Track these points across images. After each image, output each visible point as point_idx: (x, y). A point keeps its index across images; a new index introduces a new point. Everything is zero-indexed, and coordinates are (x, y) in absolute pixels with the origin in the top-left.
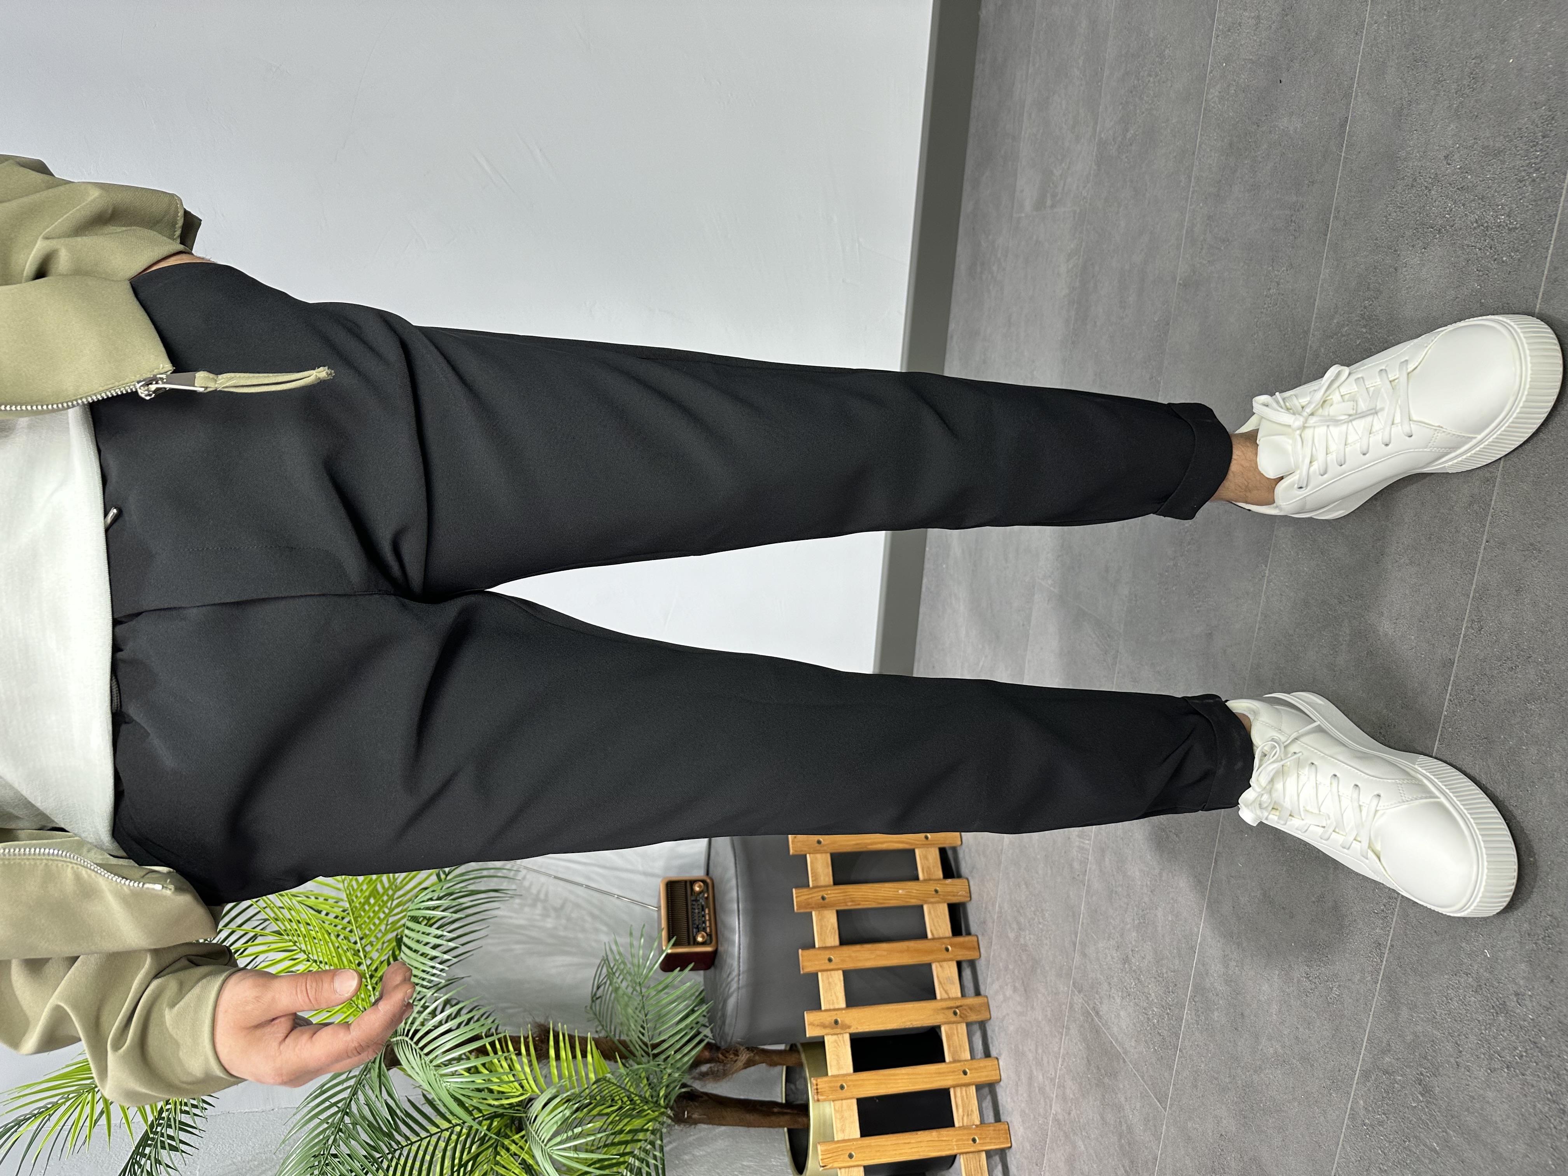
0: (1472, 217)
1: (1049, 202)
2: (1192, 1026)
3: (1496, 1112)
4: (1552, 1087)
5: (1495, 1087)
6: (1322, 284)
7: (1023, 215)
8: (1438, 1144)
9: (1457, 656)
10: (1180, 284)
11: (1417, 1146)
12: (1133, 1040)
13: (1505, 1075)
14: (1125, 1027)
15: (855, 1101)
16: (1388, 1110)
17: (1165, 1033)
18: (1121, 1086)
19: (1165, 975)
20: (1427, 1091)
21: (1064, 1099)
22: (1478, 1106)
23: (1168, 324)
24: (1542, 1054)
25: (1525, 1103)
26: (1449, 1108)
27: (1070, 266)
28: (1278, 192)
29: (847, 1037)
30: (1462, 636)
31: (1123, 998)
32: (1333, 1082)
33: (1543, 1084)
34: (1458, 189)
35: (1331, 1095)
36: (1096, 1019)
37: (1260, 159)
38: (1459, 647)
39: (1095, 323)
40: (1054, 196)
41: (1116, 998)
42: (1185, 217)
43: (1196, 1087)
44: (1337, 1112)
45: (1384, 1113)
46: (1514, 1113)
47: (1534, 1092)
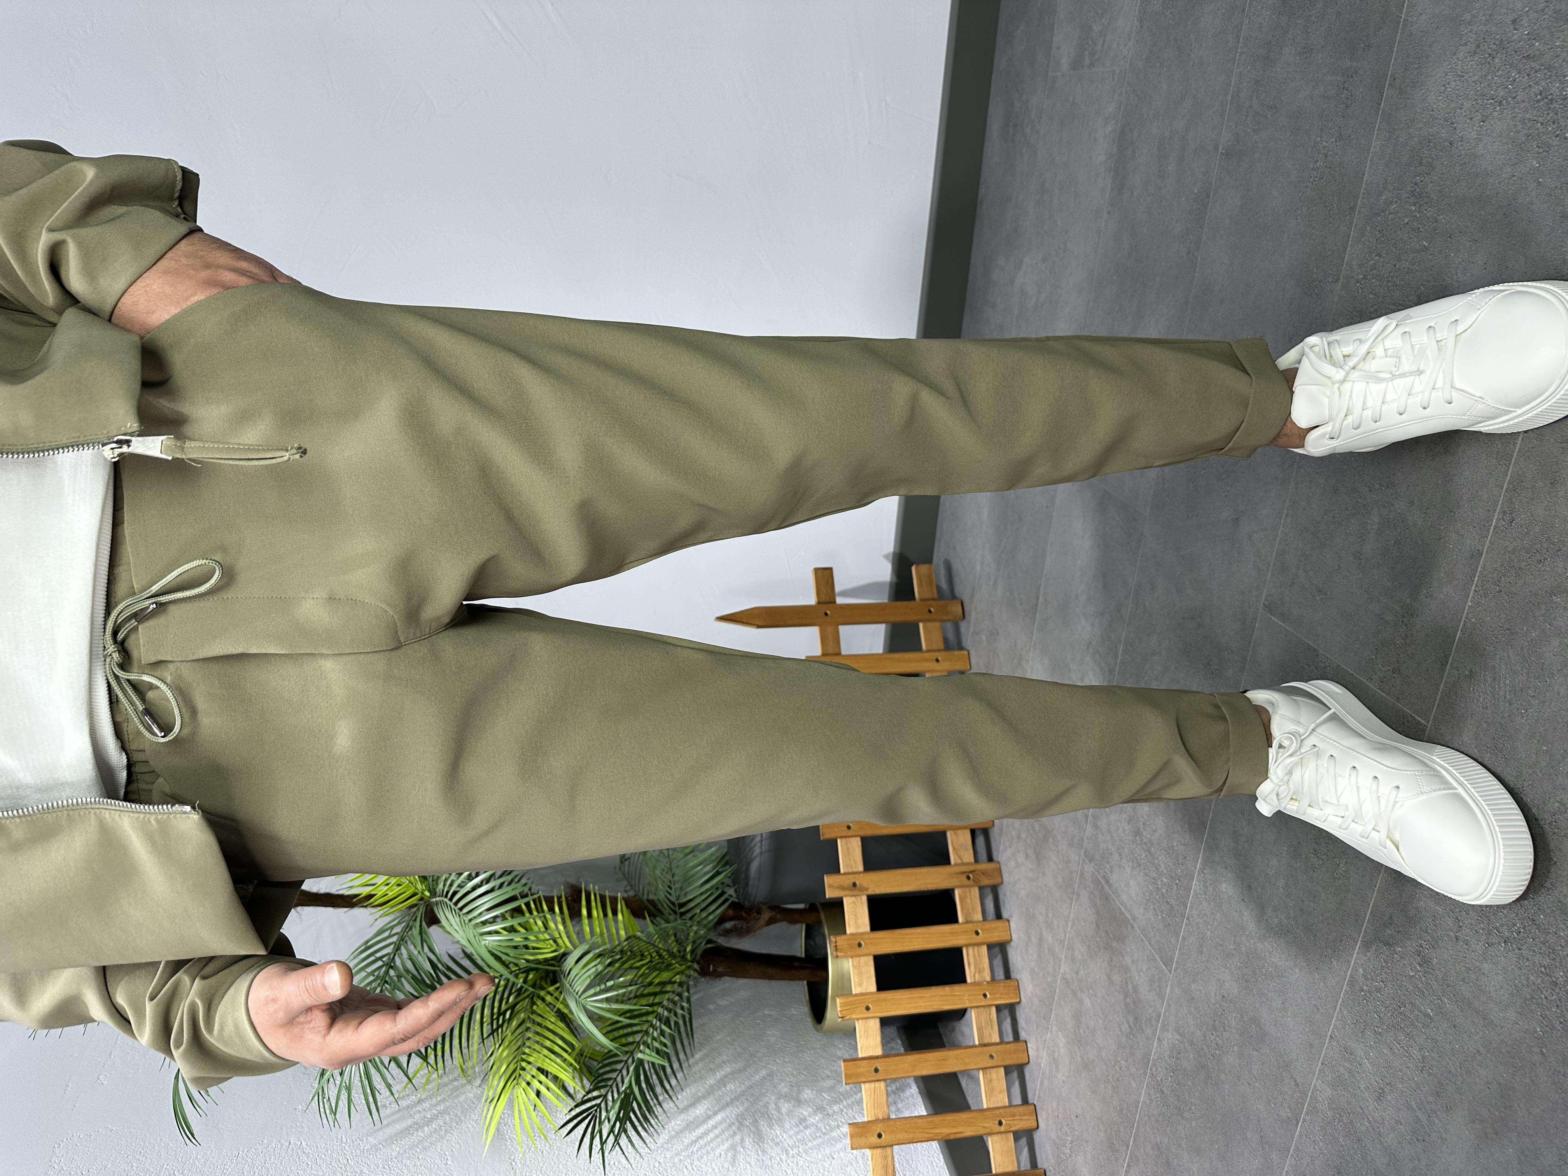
0: (1536, 89)
1: (1087, 61)
2: (1199, 896)
3: (1490, 983)
4: (1546, 961)
5: (1492, 960)
6: (1372, 158)
7: (1059, 74)
8: (1432, 1010)
9: (1486, 547)
10: (1222, 153)
11: (1412, 1012)
12: (1142, 907)
13: (1502, 949)
14: (1134, 895)
15: (871, 959)
16: (1386, 978)
17: (1173, 902)
18: (1129, 950)
19: (1175, 848)
20: (1425, 961)
21: (1073, 960)
22: (1473, 977)
23: (1209, 197)
24: (1539, 931)
25: (1519, 975)
26: (1445, 978)
27: (1107, 132)
28: (1331, 56)
29: (864, 898)
30: (1492, 527)
31: (1133, 868)
32: (1335, 951)
33: (1537, 958)
34: (1524, 57)
35: (1331, 963)
36: (1106, 887)
37: (1313, 19)
38: (1489, 538)
39: (1133, 192)
40: (1092, 54)
41: (1126, 868)
42: (1231, 81)
43: (1201, 952)
44: (1337, 979)
45: (1382, 981)
46: (1507, 984)
47: (1528, 966)
